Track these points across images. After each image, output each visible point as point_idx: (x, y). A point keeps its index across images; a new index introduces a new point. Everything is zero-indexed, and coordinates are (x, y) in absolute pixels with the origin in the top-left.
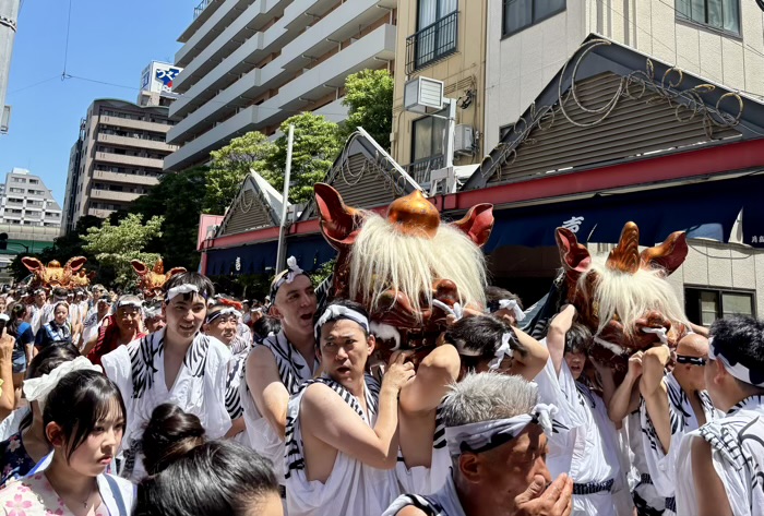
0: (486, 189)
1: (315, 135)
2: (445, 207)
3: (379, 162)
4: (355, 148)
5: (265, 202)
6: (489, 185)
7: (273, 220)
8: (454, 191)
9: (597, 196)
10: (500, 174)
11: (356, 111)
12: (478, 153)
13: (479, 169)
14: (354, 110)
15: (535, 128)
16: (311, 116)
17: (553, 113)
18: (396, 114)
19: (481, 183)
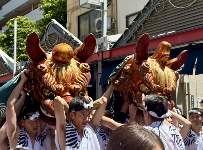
0: (126, 47)
1: (25, 28)
2: (104, 58)
3: (65, 37)
4: (52, 30)
5: (4, 62)
6: (128, 44)
7: (9, 71)
8: (108, 49)
9: (190, 45)
10: (134, 38)
11: (47, 13)
12: (114, 30)
13: (122, 36)
14: (46, 12)
15: (154, 11)
16: (22, 18)
17: (164, 3)
18: (69, 13)
19: (124, 44)
